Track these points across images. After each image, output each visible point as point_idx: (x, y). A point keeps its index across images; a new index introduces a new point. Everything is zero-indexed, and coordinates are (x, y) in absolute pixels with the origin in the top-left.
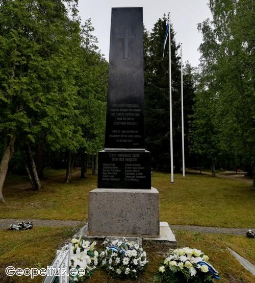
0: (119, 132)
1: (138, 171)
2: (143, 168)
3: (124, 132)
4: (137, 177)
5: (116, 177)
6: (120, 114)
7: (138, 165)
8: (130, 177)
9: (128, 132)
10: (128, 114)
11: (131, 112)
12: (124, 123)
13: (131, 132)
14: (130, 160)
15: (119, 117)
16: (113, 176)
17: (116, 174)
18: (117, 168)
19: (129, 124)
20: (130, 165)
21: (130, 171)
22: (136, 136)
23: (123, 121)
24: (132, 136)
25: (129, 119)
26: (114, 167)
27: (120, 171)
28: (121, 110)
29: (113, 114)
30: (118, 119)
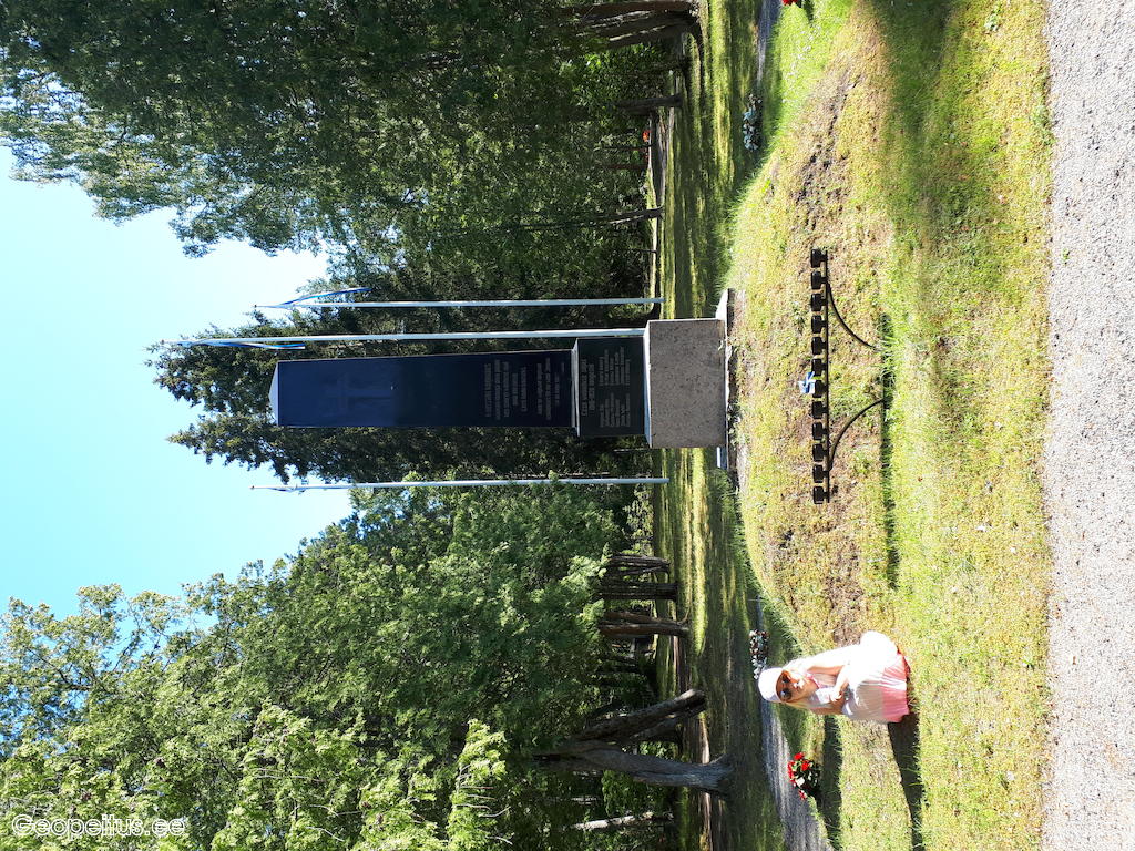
0: (540, 401)
1: (612, 360)
2: (606, 351)
3: (540, 391)
4: (622, 362)
5: (623, 402)
6: (506, 400)
7: (601, 363)
8: (622, 377)
9: (540, 383)
10: (506, 386)
11: (502, 380)
12: (524, 391)
13: (540, 377)
14: (592, 376)
15: (511, 402)
16: (623, 407)
17: (618, 402)
18: (607, 401)
19: (524, 381)
20: (601, 377)
21: (612, 375)
22: (548, 368)
23: (519, 395)
24: (548, 376)
25: (515, 383)
26: (607, 406)
27: (612, 395)
28: (498, 397)
29: (507, 414)
30: (515, 403)
